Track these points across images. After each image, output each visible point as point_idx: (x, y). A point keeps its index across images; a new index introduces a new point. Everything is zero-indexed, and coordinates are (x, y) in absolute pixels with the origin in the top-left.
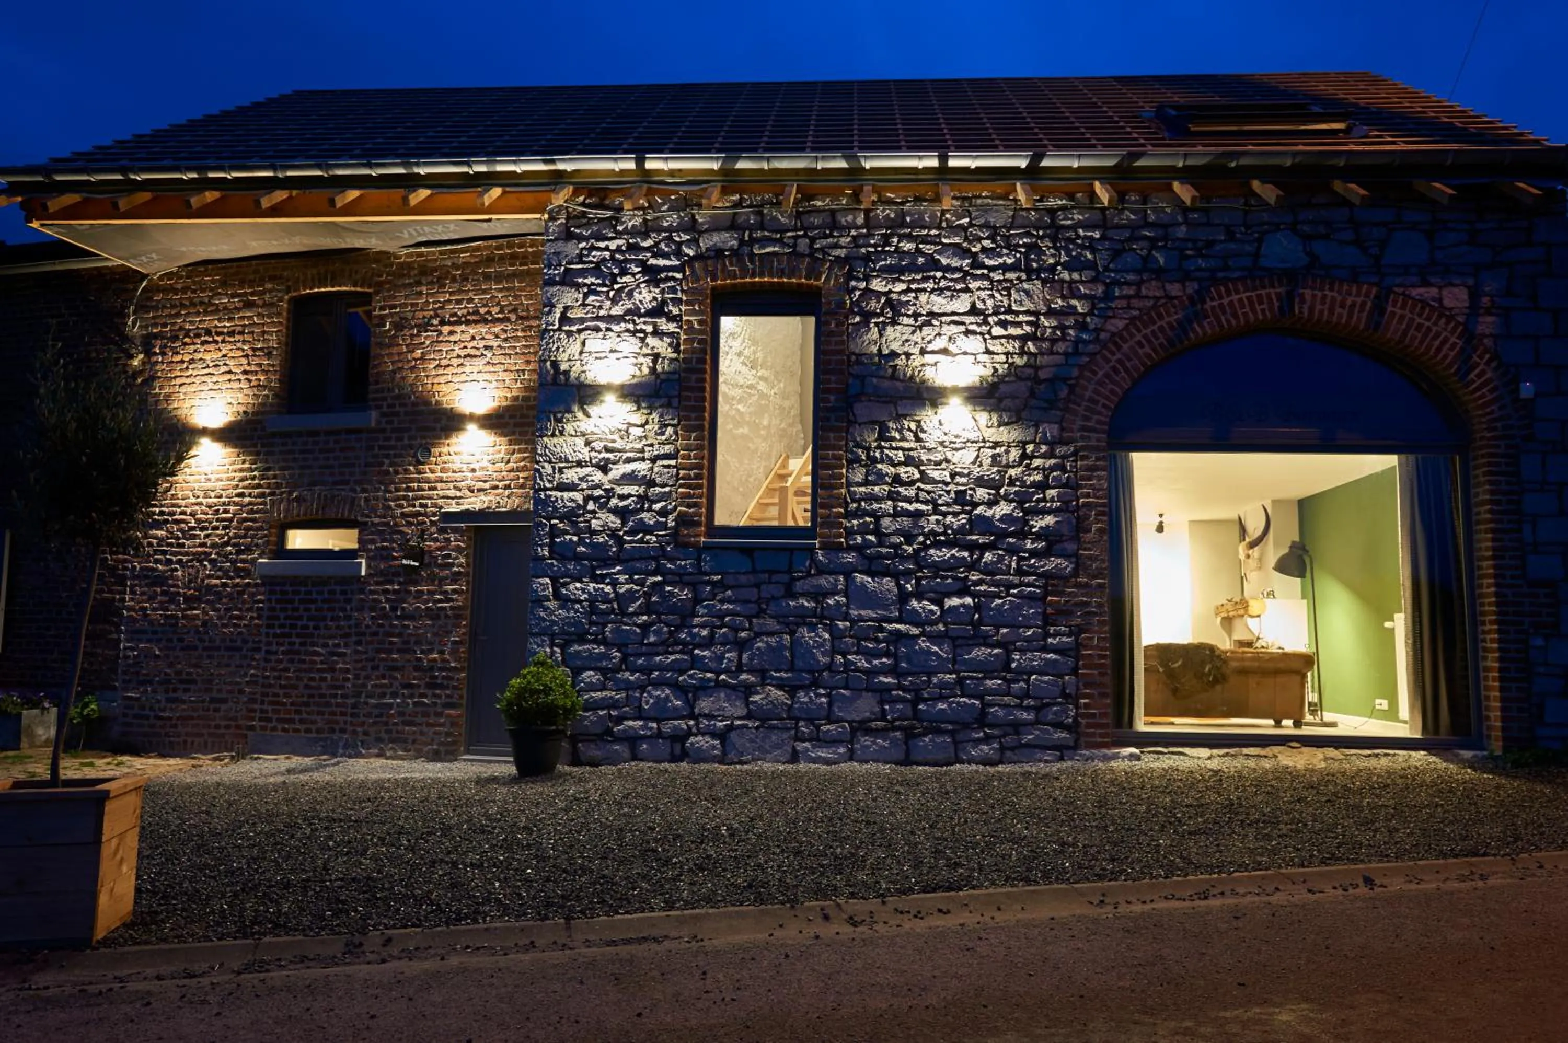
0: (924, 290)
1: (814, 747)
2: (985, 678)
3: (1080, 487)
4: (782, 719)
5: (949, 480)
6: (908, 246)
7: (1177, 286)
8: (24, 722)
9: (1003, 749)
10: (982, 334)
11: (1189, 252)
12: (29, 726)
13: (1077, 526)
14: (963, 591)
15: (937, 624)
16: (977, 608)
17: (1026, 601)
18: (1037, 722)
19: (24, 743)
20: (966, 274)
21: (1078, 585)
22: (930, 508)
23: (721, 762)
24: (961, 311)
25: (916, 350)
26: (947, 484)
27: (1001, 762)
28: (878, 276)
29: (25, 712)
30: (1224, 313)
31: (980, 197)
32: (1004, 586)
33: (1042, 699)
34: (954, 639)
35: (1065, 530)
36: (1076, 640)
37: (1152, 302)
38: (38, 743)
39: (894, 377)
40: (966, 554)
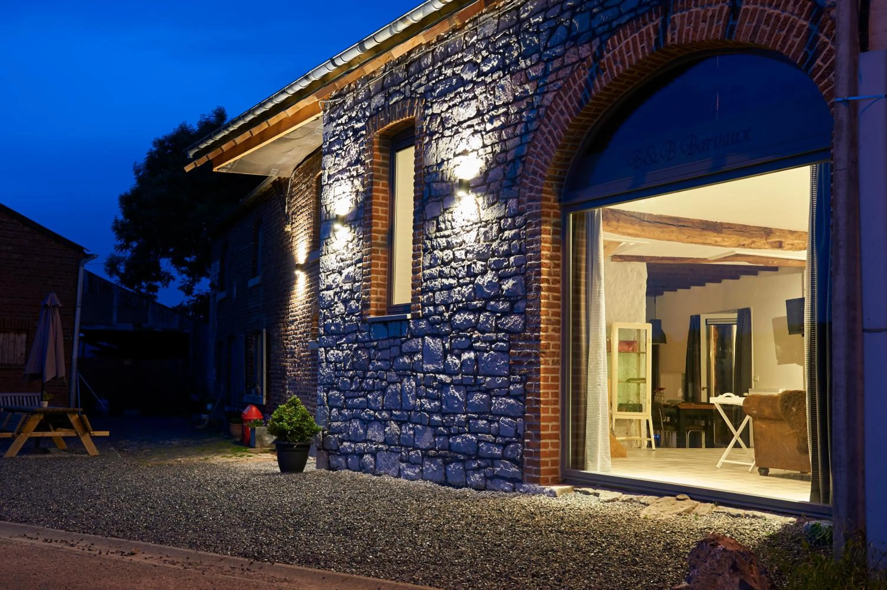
0: (455, 105)
1: (407, 467)
2: (478, 418)
3: (527, 251)
4: (396, 445)
5: (464, 257)
6: (449, 72)
7: (587, 46)
8: (257, 433)
9: (486, 478)
10: (481, 131)
11: (595, 10)
12: (260, 436)
13: (525, 286)
14: (470, 348)
15: (458, 375)
16: (477, 360)
17: (500, 353)
18: (503, 457)
19: (258, 444)
20: (475, 83)
21: (526, 339)
22: (455, 281)
23: (374, 474)
24: (472, 116)
25: (451, 156)
26: (463, 260)
27: (485, 489)
28: (436, 102)
29: (257, 428)
30: (615, 62)
31: (482, 14)
32: (489, 342)
33: (505, 437)
34: (466, 386)
35: (520, 291)
36: (524, 387)
37: (570, 68)
38: (266, 445)
39: (442, 181)
40: (471, 317)
